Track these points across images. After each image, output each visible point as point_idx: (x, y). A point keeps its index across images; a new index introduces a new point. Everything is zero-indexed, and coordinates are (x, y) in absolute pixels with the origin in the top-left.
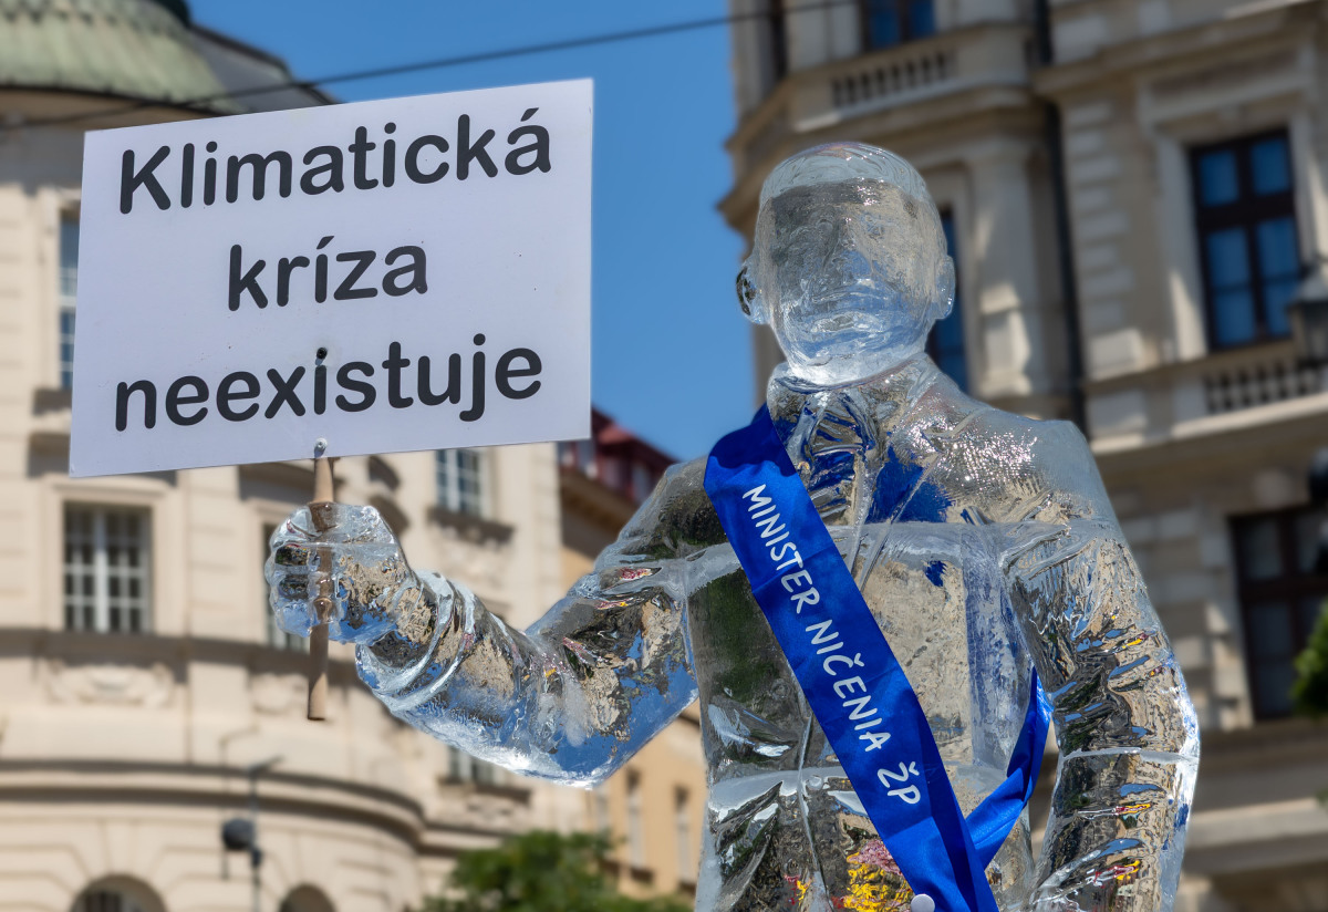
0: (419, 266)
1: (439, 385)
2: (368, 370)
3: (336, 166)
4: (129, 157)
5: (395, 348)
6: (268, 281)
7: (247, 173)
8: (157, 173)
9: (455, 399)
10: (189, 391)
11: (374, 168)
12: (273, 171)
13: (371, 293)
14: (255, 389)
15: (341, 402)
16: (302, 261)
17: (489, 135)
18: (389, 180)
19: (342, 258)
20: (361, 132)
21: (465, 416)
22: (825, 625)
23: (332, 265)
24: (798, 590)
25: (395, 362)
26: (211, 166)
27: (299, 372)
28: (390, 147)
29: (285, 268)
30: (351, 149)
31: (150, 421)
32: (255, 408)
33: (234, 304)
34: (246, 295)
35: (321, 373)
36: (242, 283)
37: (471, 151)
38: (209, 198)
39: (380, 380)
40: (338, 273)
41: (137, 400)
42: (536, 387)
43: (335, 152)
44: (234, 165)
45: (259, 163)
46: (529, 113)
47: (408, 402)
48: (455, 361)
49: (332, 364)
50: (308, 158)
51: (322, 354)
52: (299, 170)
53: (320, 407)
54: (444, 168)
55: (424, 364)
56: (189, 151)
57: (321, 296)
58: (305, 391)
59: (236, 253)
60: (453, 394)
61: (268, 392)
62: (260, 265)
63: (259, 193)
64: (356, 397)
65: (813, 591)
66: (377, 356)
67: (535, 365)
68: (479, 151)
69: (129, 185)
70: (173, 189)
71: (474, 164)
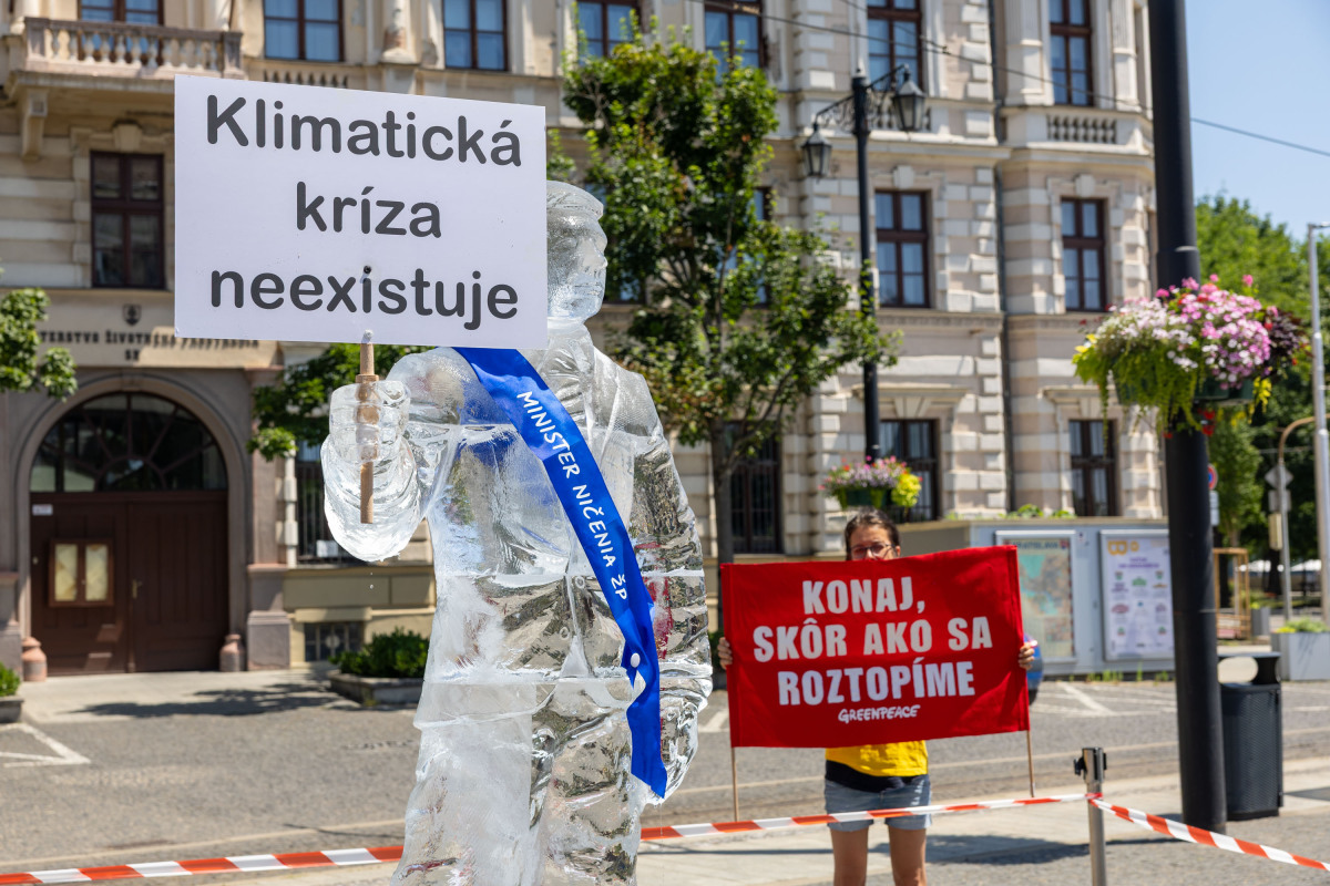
0: (435, 217)
1: (450, 303)
2: (401, 286)
3: (373, 135)
4: (212, 101)
5: (419, 273)
6: (326, 211)
7: (306, 129)
8: (237, 117)
9: (461, 314)
10: (268, 284)
11: (401, 142)
12: (327, 131)
13: (402, 232)
14: (319, 290)
15: (382, 306)
16: (352, 202)
17: (479, 134)
18: (412, 154)
19: (380, 203)
20: (390, 115)
21: (468, 326)
22: (583, 488)
23: (373, 208)
24: (567, 464)
25: (420, 283)
26: (279, 119)
27: (351, 282)
28: (411, 129)
29: (339, 205)
30: (384, 126)
31: (239, 302)
32: (319, 303)
33: (301, 225)
34: (310, 220)
35: (367, 283)
36: (306, 211)
37: (468, 144)
38: (279, 143)
39: (409, 294)
40: (378, 214)
41: (228, 287)
42: (513, 312)
43: (372, 126)
44: (297, 123)
45: (317, 125)
46: (506, 123)
47: (429, 312)
48: (460, 287)
49: (376, 278)
50: (353, 126)
51: (367, 270)
52: (346, 135)
53: (367, 308)
54: (449, 152)
55: (440, 286)
56: (261, 105)
57: (366, 229)
58: (356, 294)
59: (301, 188)
60: (460, 310)
61: (329, 293)
62: (320, 200)
63: (317, 146)
64: (393, 304)
65: (575, 466)
66: (408, 278)
67: (513, 299)
68: (473, 143)
69: (214, 123)
70: (250, 131)
71: (470, 152)
